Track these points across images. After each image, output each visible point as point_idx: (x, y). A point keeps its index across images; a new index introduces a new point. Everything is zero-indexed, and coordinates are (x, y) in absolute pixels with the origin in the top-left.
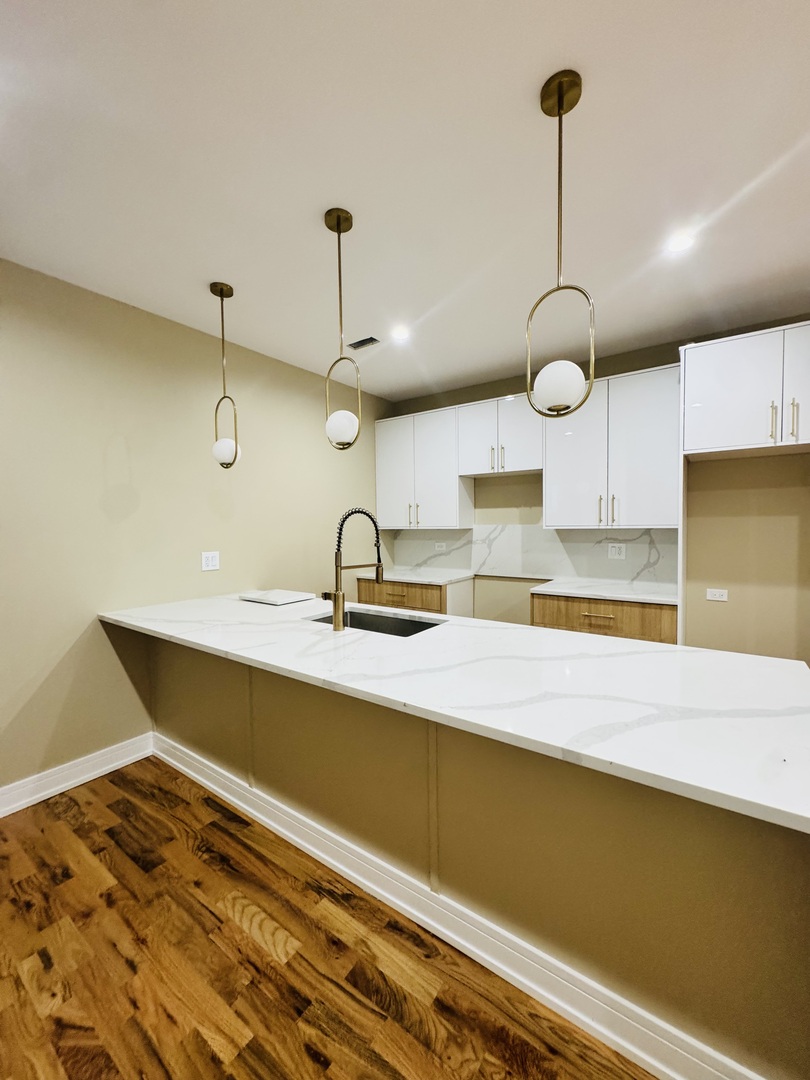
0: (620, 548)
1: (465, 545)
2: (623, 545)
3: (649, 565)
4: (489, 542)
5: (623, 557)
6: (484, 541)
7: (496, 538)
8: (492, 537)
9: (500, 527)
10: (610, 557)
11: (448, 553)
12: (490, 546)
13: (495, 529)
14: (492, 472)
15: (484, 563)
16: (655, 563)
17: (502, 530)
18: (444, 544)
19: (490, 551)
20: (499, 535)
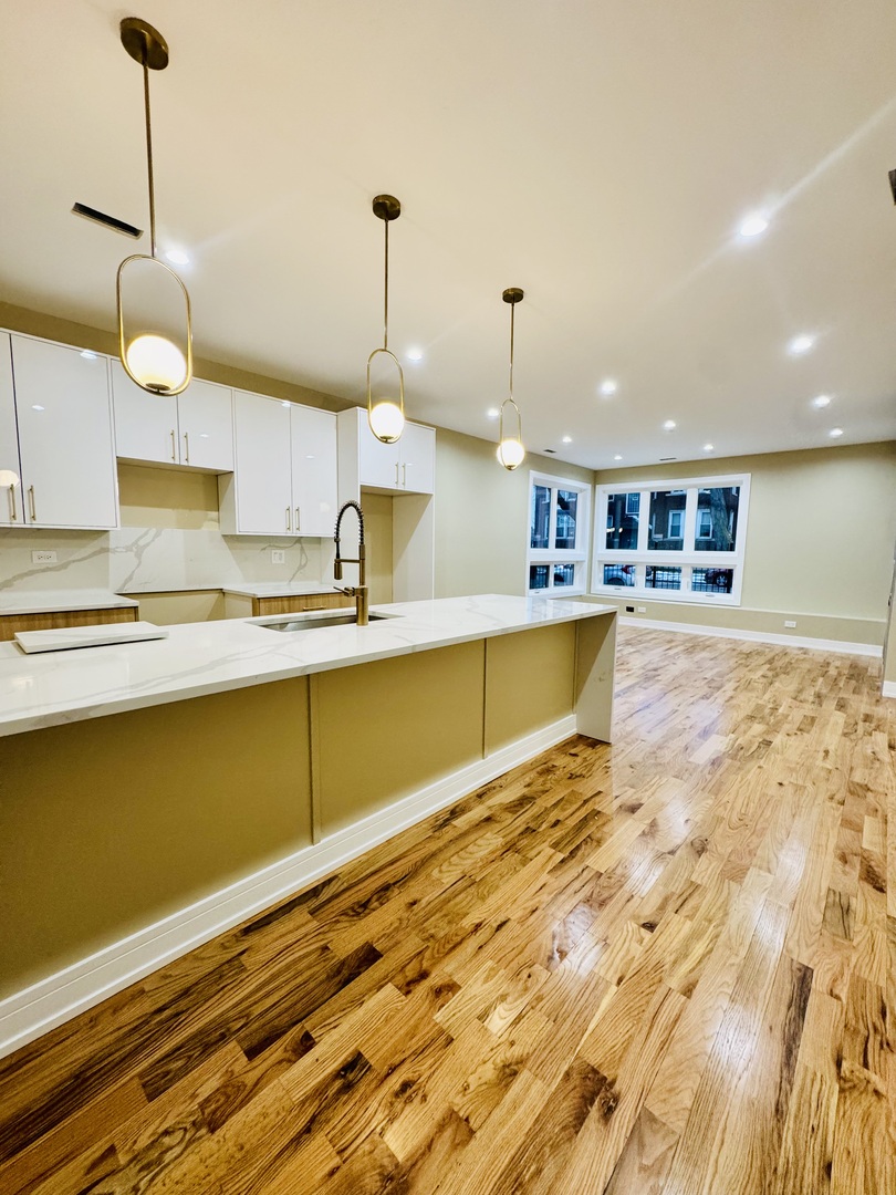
0: (281, 554)
1: (94, 554)
2: (283, 552)
3: (301, 567)
4: (138, 550)
5: (283, 562)
6: (128, 549)
7: (148, 544)
8: (141, 543)
9: (153, 532)
10: (274, 562)
11: (64, 566)
12: (138, 556)
13: (146, 534)
14: (171, 461)
15: (130, 578)
16: (305, 565)
17: (157, 535)
18: (54, 554)
19: (140, 562)
20: (153, 540)
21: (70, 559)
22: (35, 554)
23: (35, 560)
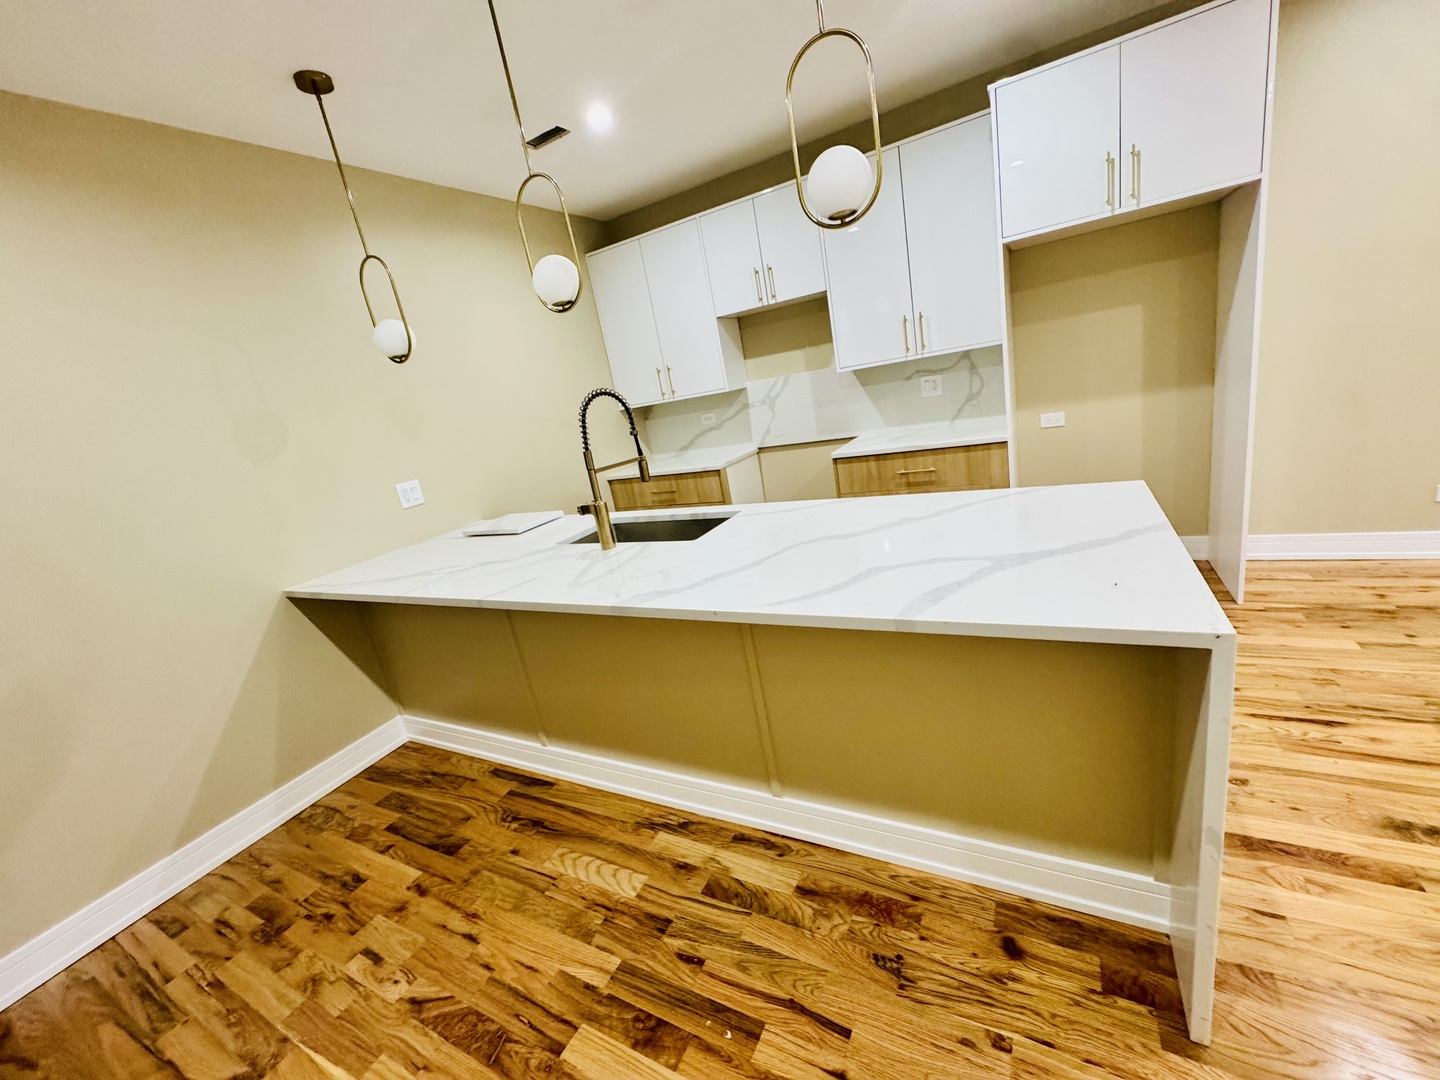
0: (935, 381)
1: (736, 414)
2: (938, 377)
3: (971, 397)
4: (770, 402)
5: (939, 392)
6: (763, 402)
7: (778, 395)
8: (773, 394)
9: (782, 379)
10: (923, 394)
11: (721, 426)
12: (772, 408)
13: (776, 383)
14: (760, 305)
15: (768, 431)
16: (979, 393)
17: (785, 382)
18: (712, 415)
19: (774, 414)
20: (782, 389)
21: (725, 418)
22: (703, 417)
23: (704, 423)
